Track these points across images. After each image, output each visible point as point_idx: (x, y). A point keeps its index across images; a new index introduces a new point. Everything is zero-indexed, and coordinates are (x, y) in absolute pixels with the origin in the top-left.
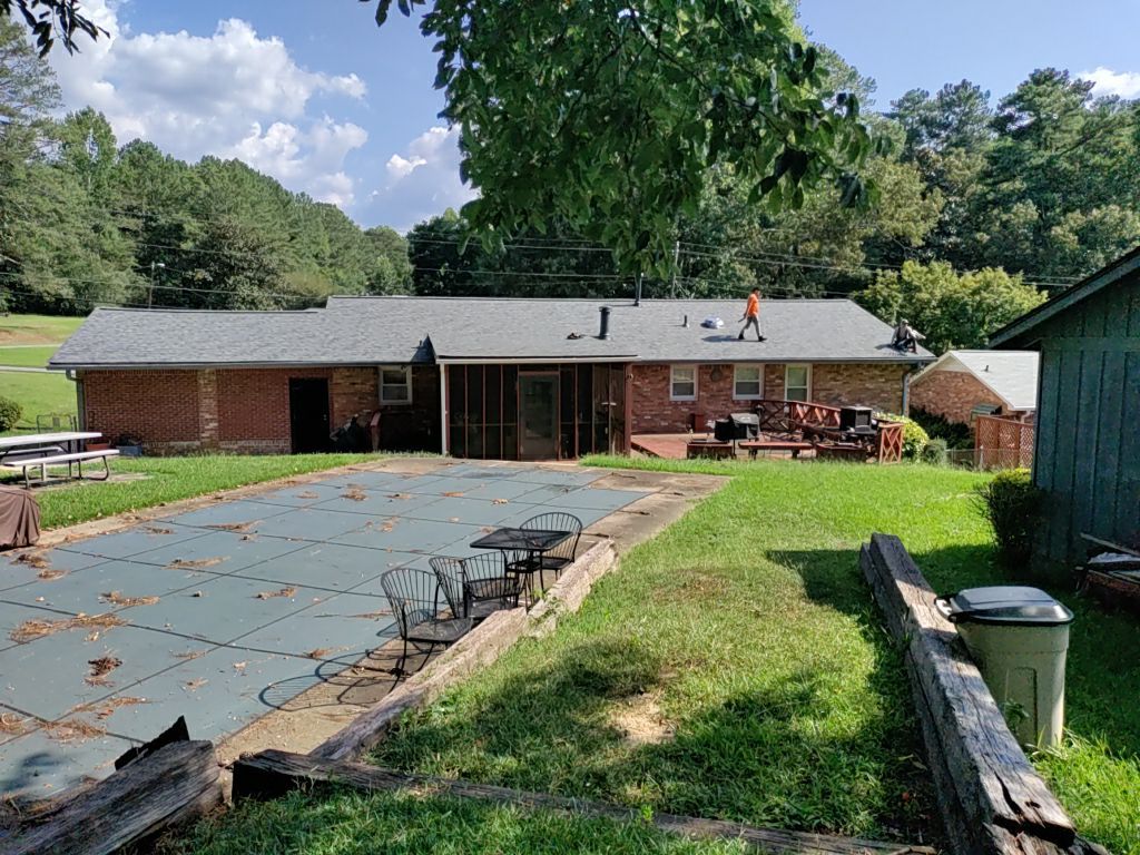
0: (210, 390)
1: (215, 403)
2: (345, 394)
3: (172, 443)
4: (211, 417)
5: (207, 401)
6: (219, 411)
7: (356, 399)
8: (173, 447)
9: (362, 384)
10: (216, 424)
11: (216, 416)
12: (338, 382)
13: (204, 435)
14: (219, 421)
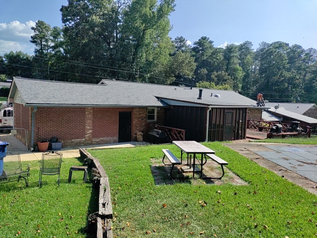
0: (90, 116)
1: (91, 122)
2: (137, 118)
3: (73, 140)
4: (89, 128)
5: (89, 121)
6: (93, 125)
7: (140, 119)
8: (73, 142)
9: (143, 114)
10: (91, 131)
11: (92, 128)
12: (135, 113)
13: (86, 136)
14: (93, 130)
